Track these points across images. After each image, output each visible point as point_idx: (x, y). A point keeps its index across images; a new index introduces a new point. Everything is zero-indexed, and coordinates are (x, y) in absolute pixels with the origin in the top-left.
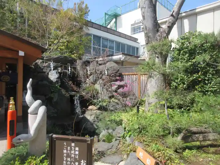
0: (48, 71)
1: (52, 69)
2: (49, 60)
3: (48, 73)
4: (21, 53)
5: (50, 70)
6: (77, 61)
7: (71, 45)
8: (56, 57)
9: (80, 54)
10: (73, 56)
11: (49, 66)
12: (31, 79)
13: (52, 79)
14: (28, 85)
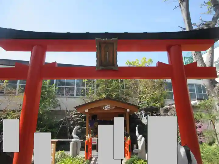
0: (141, 117)
1: (144, 116)
2: (141, 110)
3: (141, 119)
4: (128, 110)
5: (143, 117)
6: (160, 109)
7: (155, 97)
8: (145, 107)
9: (162, 103)
10: (157, 105)
11: (141, 114)
12: (137, 126)
13: (144, 123)
14: (137, 128)
